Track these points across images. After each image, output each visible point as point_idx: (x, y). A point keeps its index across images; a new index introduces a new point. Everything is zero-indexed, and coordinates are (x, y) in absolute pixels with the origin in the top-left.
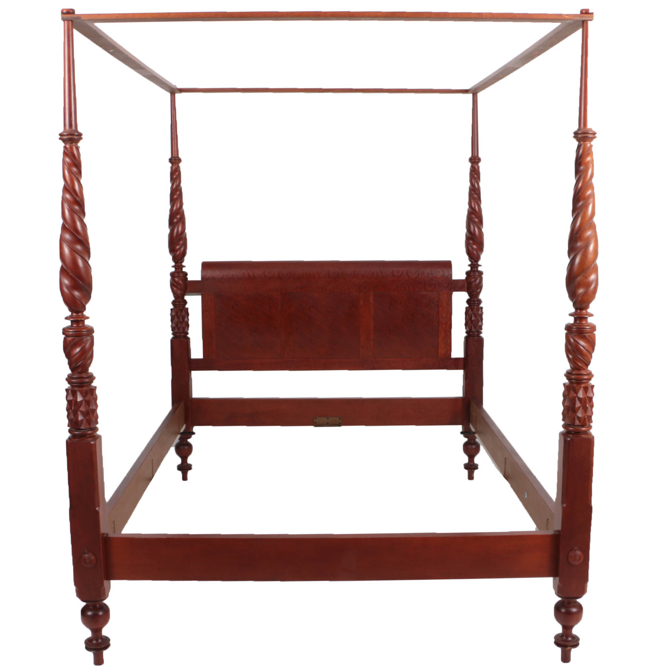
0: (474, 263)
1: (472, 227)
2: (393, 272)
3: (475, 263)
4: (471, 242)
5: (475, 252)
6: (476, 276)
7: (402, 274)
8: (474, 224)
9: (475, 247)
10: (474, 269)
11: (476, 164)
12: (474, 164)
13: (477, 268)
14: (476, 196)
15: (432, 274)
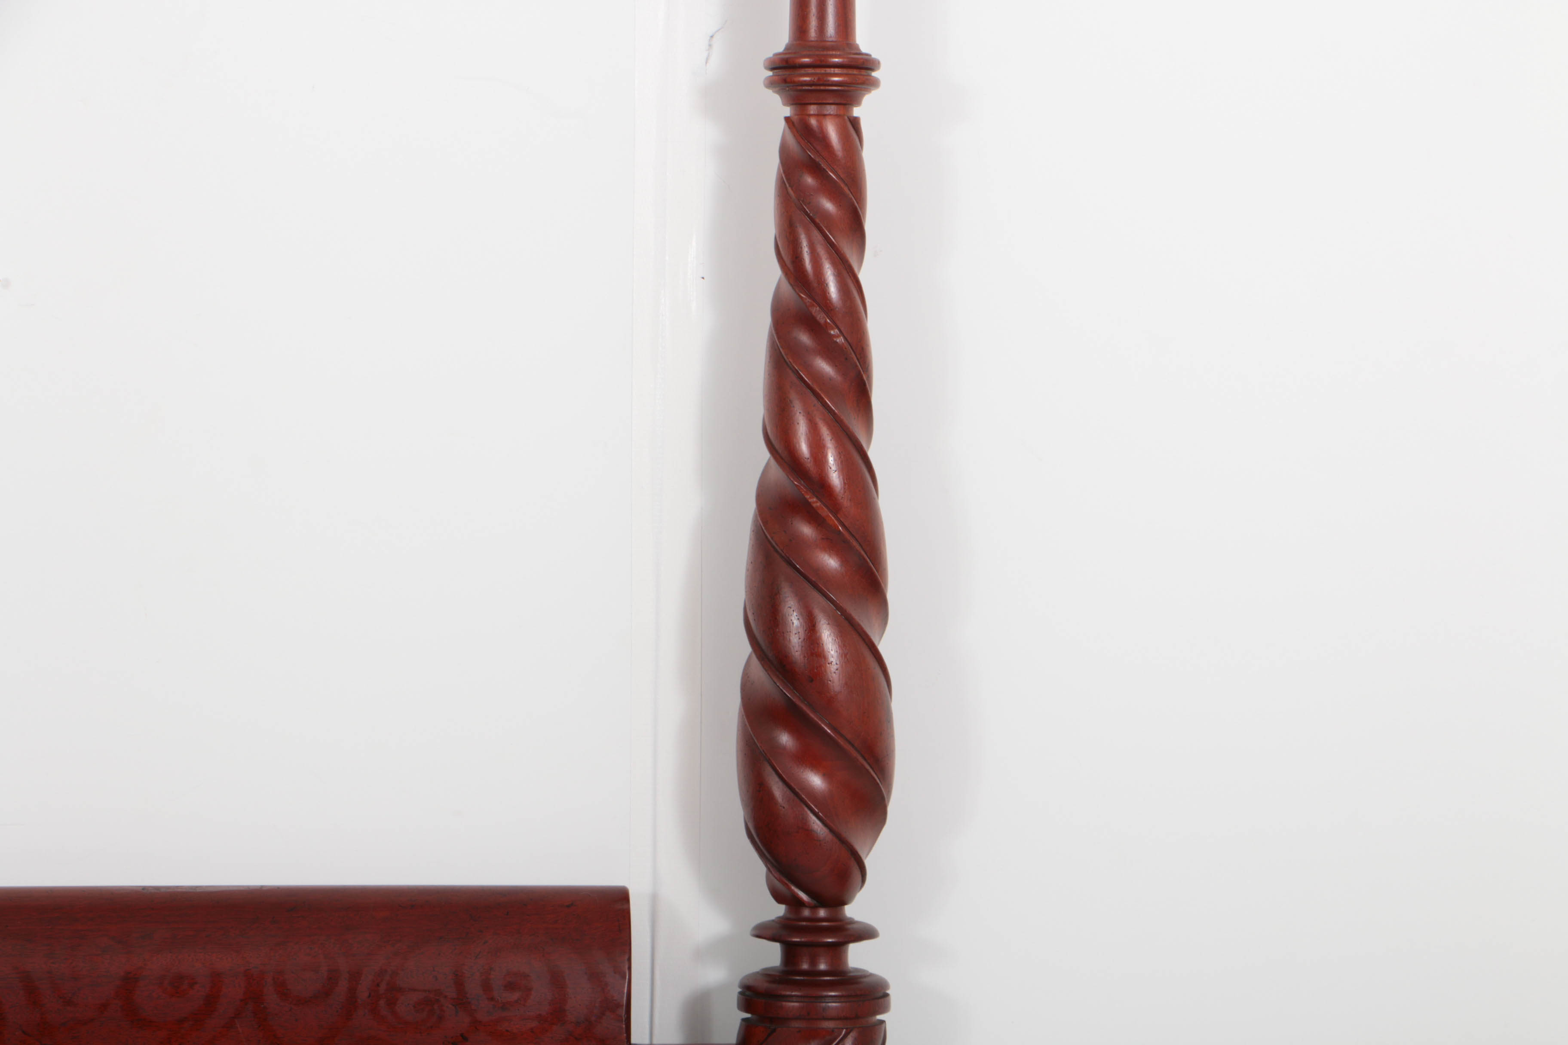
0: (806, 913)
1: (794, 620)
2: (130, 982)
3: (822, 913)
4: (785, 739)
5: (816, 824)
6: (829, 1025)
7: (211, 1001)
8: (817, 601)
9: (816, 781)
10: (814, 962)
11: (831, 109)
12: (813, 109)
13: (837, 950)
14: (825, 367)
15: (462, 1002)
